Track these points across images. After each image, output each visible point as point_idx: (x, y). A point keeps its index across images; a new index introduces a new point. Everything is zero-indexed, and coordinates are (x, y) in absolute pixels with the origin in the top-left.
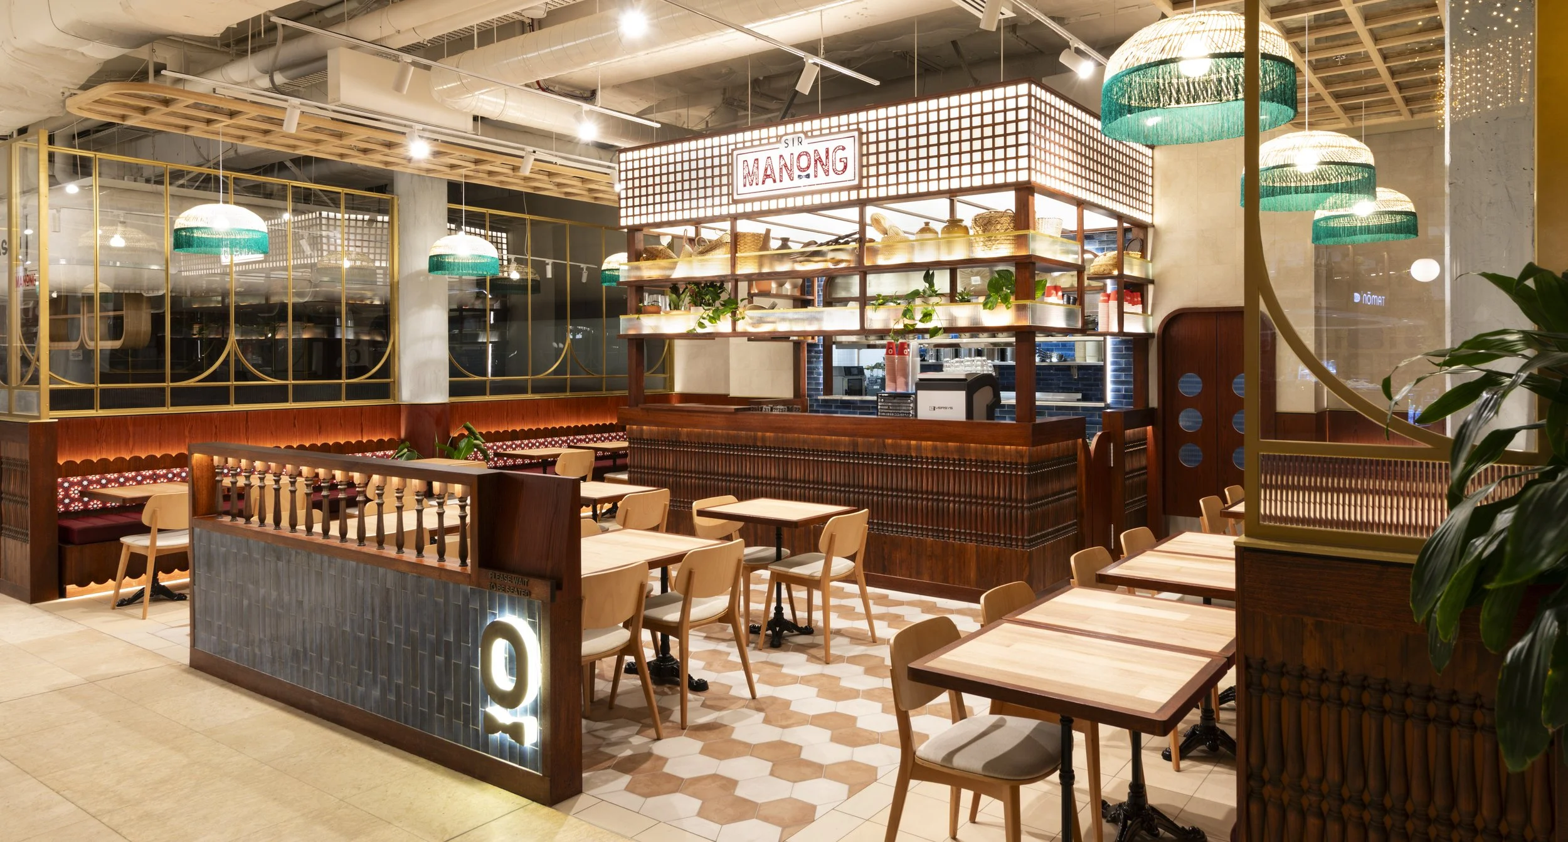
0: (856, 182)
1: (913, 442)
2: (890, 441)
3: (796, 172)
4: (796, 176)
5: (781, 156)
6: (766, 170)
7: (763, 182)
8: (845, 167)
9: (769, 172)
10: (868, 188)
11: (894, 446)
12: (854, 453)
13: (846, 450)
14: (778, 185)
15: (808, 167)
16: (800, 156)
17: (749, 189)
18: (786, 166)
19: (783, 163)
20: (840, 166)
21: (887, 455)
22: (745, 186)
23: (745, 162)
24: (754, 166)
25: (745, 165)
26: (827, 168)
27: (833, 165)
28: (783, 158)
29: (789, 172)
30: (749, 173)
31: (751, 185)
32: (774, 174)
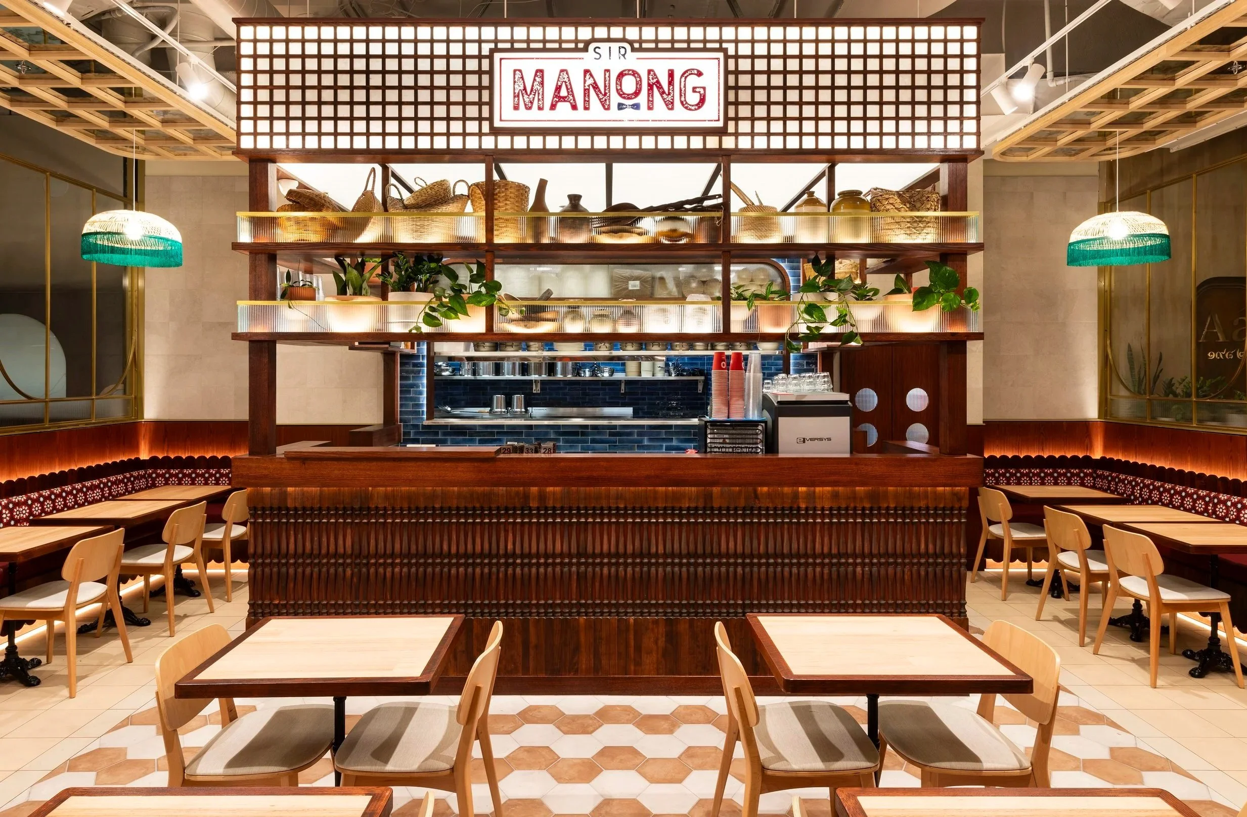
0: (720, 124)
1: (802, 489)
2: (765, 489)
3: (615, 99)
4: (614, 106)
5: (586, 72)
6: (558, 88)
7: (553, 107)
8: (702, 101)
9: (564, 93)
10: (736, 134)
11: (769, 495)
12: (704, 509)
13: (693, 505)
14: (581, 113)
15: (637, 93)
16: (621, 75)
18: (595, 86)
19: (590, 81)
20: (693, 99)
21: (760, 509)
22: (516, 108)
23: (517, 72)
24: (535, 80)
25: (517, 77)
26: (669, 98)
27: (681, 95)
28: (591, 75)
29: (601, 96)
30: (525, 89)
31: (527, 108)
32: (573, 96)
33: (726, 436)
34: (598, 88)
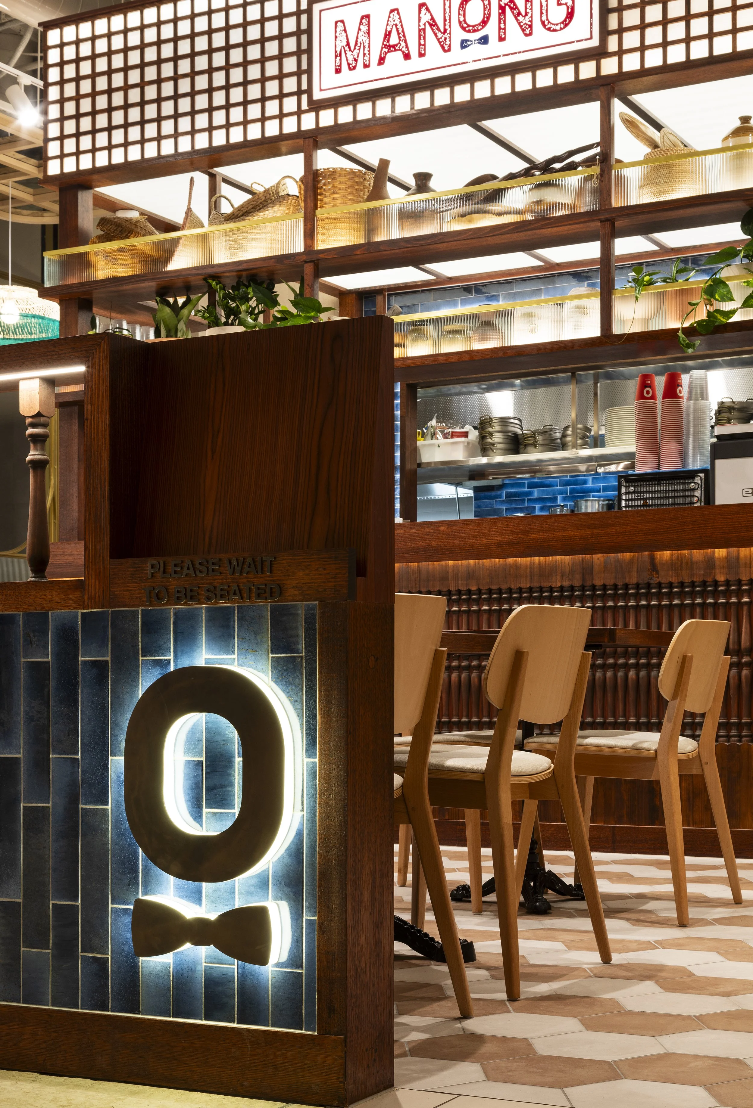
0: (595, 42)
1: (720, 553)
2: (667, 554)
3: (458, 35)
4: (456, 44)
5: (421, 6)
6: (388, 35)
7: (381, 61)
8: (570, 15)
9: (394, 40)
10: (620, 52)
11: (674, 565)
12: (583, 588)
13: (566, 583)
14: (416, 63)
15: (484, 23)
16: (464, 2)
17: (347, 76)
18: (433, 24)
19: (426, 17)
20: (558, 14)
21: (660, 586)
22: (338, 71)
23: (339, 24)
24: (359, 29)
25: (338, 30)
26: (527, 20)
27: (542, 13)
28: (427, 9)
29: (440, 35)
30: (348, 44)
31: (350, 69)
32: (406, 42)
33: (647, 496)
34: (436, 24)
